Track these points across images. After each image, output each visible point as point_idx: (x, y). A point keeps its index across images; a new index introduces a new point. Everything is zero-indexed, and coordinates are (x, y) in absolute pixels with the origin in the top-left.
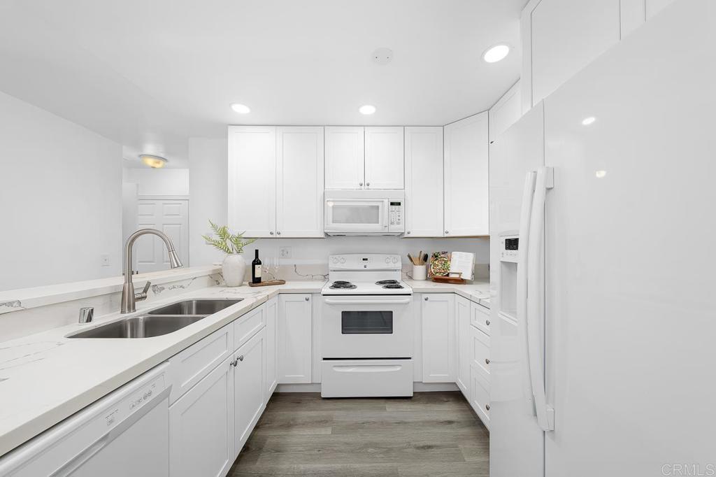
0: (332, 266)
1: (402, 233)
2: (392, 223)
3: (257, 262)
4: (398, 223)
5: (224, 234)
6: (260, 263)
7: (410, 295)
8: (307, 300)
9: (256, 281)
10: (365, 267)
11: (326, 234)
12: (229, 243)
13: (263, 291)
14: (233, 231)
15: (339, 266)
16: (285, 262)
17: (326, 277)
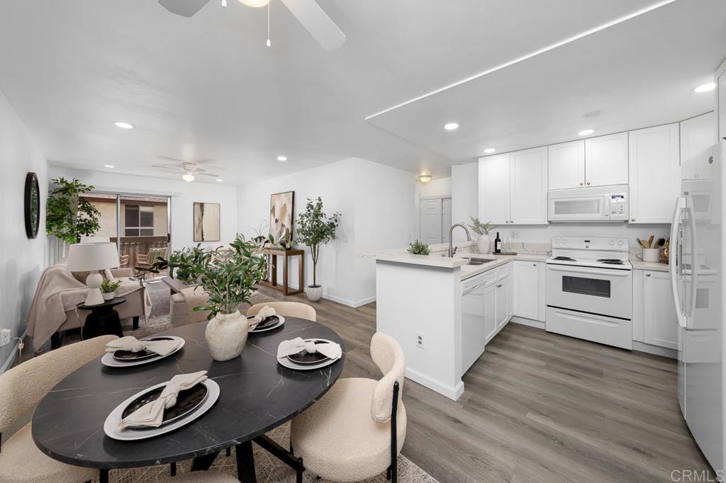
0: (554, 245)
1: (627, 221)
2: (613, 213)
3: (497, 240)
4: (621, 213)
5: (477, 223)
6: (500, 241)
7: (629, 270)
8: (534, 265)
9: (497, 252)
10: (587, 247)
11: (550, 222)
12: (481, 229)
13: (501, 259)
14: (483, 221)
15: (561, 245)
16: (515, 241)
17: (549, 254)
